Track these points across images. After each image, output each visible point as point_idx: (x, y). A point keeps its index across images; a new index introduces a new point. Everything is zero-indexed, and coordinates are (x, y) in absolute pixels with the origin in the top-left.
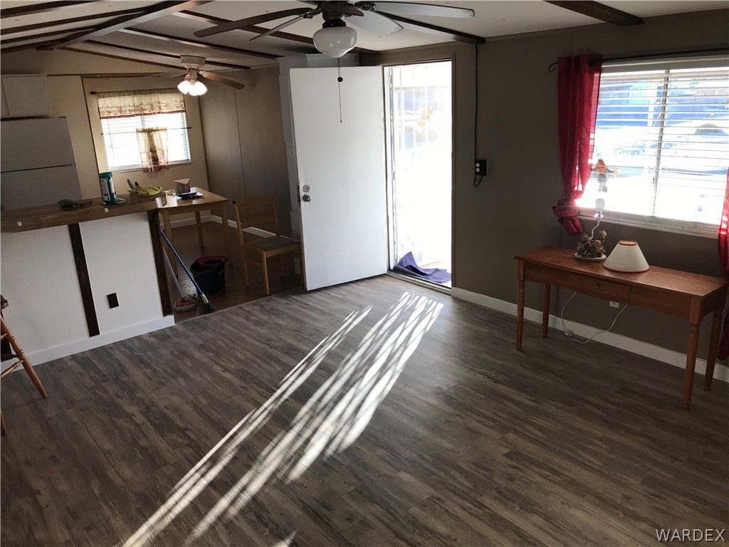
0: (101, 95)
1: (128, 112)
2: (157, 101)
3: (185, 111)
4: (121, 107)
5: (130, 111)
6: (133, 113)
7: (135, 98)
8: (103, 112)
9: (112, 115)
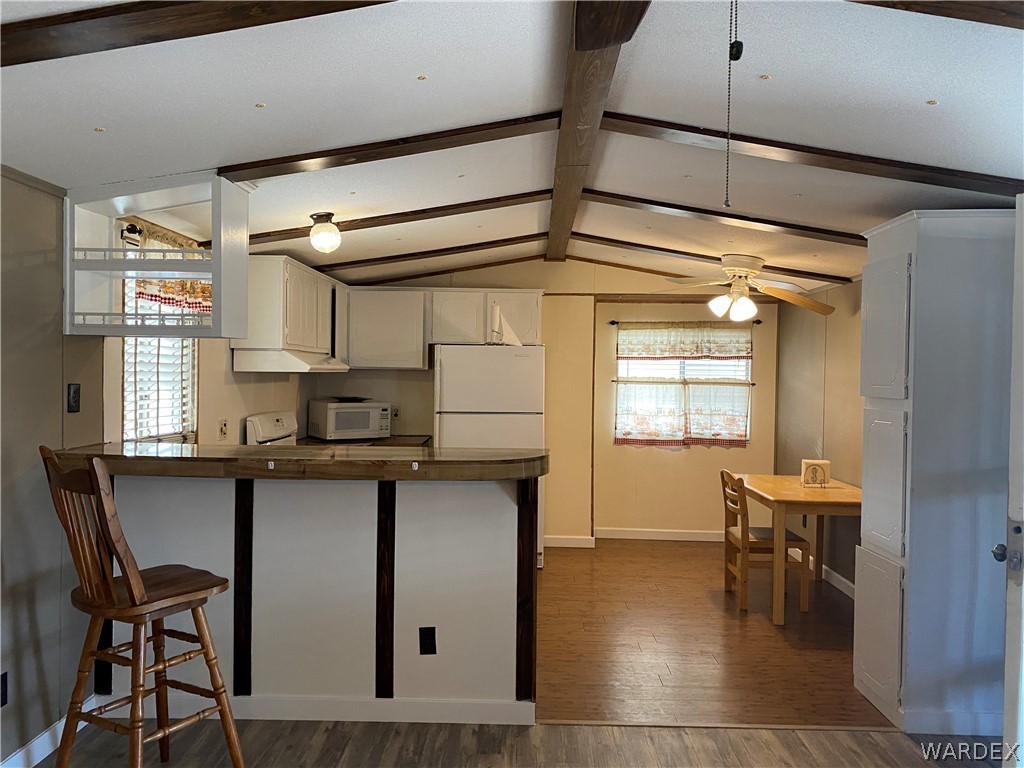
0: (624, 326)
1: (658, 352)
2: (706, 339)
3: (751, 357)
4: (649, 345)
5: (662, 351)
6: (666, 355)
7: (673, 333)
8: (623, 351)
9: (635, 355)
